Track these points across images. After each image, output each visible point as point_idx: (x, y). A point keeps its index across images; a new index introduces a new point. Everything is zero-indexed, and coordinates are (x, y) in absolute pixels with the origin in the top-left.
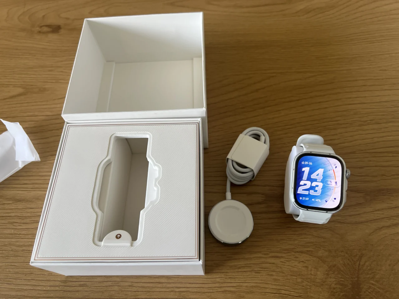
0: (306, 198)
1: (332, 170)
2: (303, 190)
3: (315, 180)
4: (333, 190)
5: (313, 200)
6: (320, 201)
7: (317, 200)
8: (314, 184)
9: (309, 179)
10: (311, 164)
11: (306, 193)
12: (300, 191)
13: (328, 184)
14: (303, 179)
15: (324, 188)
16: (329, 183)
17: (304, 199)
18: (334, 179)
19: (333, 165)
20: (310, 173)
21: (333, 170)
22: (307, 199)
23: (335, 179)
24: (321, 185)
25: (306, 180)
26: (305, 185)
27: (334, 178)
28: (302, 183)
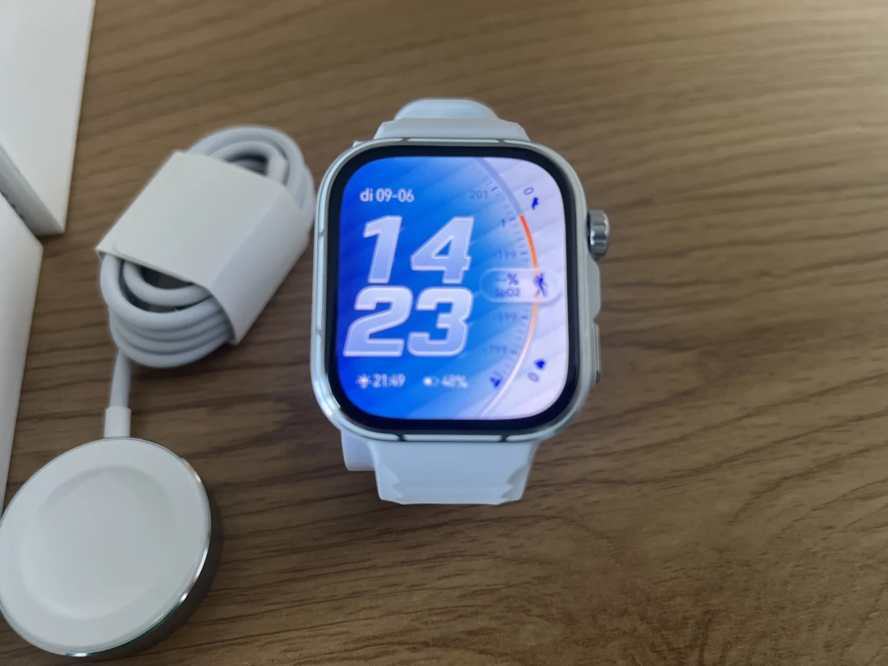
0: (389, 375)
1: (518, 220)
2: (373, 336)
3: (435, 279)
4: (525, 321)
5: (428, 381)
6: (464, 385)
7: (448, 382)
8: (430, 298)
9: (402, 275)
10: (406, 196)
11: (393, 349)
12: (359, 341)
13: (501, 294)
14: (372, 280)
15: (479, 313)
16: (505, 285)
17: (381, 382)
18: (531, 262)
19: (518, 194)
20: (406, 247)
21: (523, 219)
22: (398, 380)
23: (536, 264)
24: (462, 300)
25: (385, 280)
26: (383, 307)
27: (529, 255)
28: (366, 299)
